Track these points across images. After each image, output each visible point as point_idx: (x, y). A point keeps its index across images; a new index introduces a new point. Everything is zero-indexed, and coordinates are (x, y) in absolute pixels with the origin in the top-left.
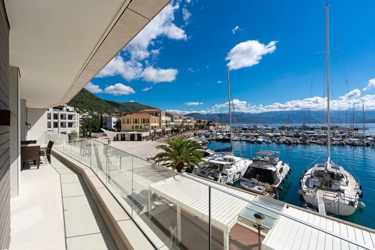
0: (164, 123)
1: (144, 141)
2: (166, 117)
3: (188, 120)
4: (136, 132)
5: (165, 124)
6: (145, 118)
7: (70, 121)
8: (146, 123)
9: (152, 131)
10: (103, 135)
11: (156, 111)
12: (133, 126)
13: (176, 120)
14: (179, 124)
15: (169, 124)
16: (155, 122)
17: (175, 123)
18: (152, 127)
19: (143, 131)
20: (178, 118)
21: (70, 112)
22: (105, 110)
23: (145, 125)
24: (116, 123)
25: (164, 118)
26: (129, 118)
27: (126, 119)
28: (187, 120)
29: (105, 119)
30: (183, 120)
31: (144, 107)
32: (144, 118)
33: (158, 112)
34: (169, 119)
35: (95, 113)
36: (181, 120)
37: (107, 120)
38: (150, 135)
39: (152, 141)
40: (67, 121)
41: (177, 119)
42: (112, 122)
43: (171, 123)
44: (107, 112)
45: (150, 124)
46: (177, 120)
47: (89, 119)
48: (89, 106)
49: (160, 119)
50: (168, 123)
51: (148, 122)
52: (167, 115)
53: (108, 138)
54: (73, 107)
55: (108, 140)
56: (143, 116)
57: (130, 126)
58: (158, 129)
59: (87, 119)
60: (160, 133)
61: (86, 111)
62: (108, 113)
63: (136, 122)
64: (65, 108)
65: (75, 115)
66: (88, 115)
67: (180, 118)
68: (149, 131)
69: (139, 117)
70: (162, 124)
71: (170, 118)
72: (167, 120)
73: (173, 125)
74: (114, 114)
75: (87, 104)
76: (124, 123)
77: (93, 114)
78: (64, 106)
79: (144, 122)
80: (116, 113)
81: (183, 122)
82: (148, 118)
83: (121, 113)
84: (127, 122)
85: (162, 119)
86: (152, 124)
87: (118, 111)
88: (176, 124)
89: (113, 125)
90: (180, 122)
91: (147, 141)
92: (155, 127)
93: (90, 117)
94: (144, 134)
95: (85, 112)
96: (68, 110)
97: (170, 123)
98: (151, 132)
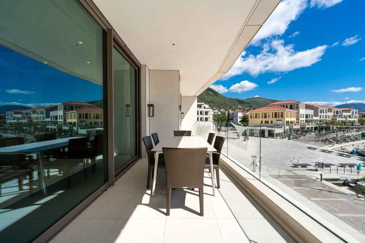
0: (303, 117)
1: (277, 138)
2: (306, 110)
3: (344, 114)
4: (266, 127)
5: (304, 119)
6: (278, 112)
7: (206, 116)
8: (279, 117)
9: (287, 127)
10: (231, 129)
11: (290, 103)
12: (262, 122)
13: (322, 114)
14: (328, 119)
15: (311, 119)
16: (291, 117)
17: (320, 118)
18: (287, 122)
19: (274, 126)
20: (326, 111)
21: (206, 109)
22: (230, 107)
23: (277, 119)
24: (242, 118)
25: (303, 111)
26: (258, 113)
27: (254, 113)
28: (342, 114)
29: (232, 114)
30: (334, 113)
31: (269, 101)
32: (276, 112)
33: (295, 104)
34: (311, 112)
35: (222, 110)
36: (331, 114)
37: (234, 116)
38: (285, 132)
39: (289, 139)
40: (205, 116)
41: (323, 112)
42: (238, 118)
43: (314, 118)
44: (231, 109)
45: (285, 119)
46: (325, 114)
47: (219, 115)
48: (217, 105)
49: (298, 113)
50: (310, 117)
51: (282, 116)
52: (308, 107)
53: (237, 133)
54: (208, 105)
55: (237, 134)
56: (275, 109)
57: (258, 121)
58: (295, 125)
59: (218, 115)
60: (298, 130)
61: (215, 108)
62: (233, 109)
63: (266, 117)
64: (203, 106)
65: (209, 111)
66: (218, 111)
67: (330, 110)
68: (283, 127)
69: (270, 111)
70: (300, 119)
71: (313, 111)
72: (308, 114)
73: (317, 120)
74: (238, 110)
75: (216, 103)
76: (251, 117)
77: (221, 111)
78: (202, 105)
79: (276, 117)
80: (240, 109)
81: (334, 116)
82: (282, 111)
83: (244, 109)
84: (255, 117)
85: (300, 113)
86: (287, 119)
87: (241, 107)
88: (322, 119)
89: (239, 120)
90: (329, 116)
91: (281, 138)
92: (292, 122)
93: (220, 113)
94: (277, 131)
95: (215, 110)
96: (205, 107)
97: (312, 117)
98: (286, 129)
